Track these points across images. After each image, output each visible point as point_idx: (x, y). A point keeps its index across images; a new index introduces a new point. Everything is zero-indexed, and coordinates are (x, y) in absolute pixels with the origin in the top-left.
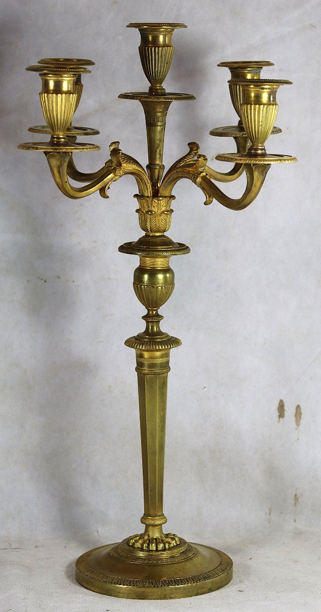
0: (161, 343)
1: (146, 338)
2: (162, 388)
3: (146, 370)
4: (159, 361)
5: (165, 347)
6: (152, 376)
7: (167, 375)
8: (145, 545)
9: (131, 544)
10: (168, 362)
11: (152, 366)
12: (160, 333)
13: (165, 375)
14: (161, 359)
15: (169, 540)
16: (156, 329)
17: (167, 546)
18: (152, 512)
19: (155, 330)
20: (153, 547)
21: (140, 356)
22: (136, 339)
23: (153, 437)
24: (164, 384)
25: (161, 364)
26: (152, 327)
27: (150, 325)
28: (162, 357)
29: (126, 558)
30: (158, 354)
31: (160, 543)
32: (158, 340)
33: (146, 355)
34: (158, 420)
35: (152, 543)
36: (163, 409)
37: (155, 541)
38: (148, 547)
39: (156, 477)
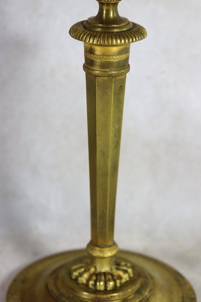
0: (120, 35)
1: (99, 27)
2: (119, 94)
3: (97, 71)
4: (116, 59)
5: (125, 41)
6: (106, 78)
7: (126, 77)
8: (91, 283)
9: (74, 277)
10: (127, 59)
11: (106, 65)
12: (118, 20)
13: (123, 77)
14: (118, 57)
15: (121, 273)
16: (113, 13)
17: (118, 284)
18: (100, 241)
19: (111, 15)
20: (101, 285)
21: (89, 51)
22: (85, 27)
23: (105, 155)
24: (121, 89)
25: (118, 63)
26: (108, 12)
27: (105, 8)
28: (120, 53)
29: (67, 298)
30: (115, 50)
31: (110, 281)
32: (116, 30)
33: (98, 50)
34: (111, 135)
35: (100, 281)
36: (119, 121)
37: (103, 278)
38: (95, 285)
39: (106, 203)
